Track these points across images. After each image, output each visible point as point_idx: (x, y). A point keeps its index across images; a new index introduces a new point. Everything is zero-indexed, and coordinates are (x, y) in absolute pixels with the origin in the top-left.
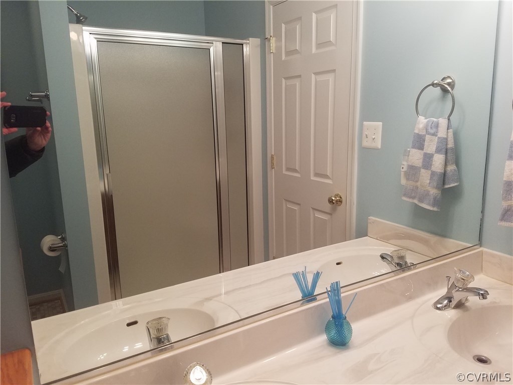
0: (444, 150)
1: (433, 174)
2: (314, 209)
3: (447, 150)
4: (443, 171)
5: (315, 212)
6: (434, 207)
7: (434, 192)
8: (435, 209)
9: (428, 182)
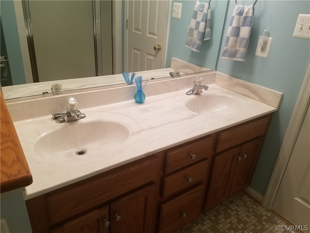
0: (205, 20)
1: (199, 32)
2: (147, 53)
3: (206, 20)
4: (203, 31)
5: (148, 55)
6: (197, 50)
7: (198, 42)
8: (198, 51)
9: (196, 37)
